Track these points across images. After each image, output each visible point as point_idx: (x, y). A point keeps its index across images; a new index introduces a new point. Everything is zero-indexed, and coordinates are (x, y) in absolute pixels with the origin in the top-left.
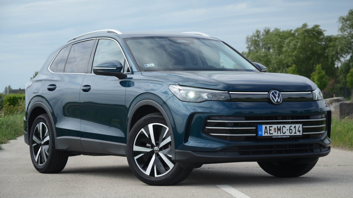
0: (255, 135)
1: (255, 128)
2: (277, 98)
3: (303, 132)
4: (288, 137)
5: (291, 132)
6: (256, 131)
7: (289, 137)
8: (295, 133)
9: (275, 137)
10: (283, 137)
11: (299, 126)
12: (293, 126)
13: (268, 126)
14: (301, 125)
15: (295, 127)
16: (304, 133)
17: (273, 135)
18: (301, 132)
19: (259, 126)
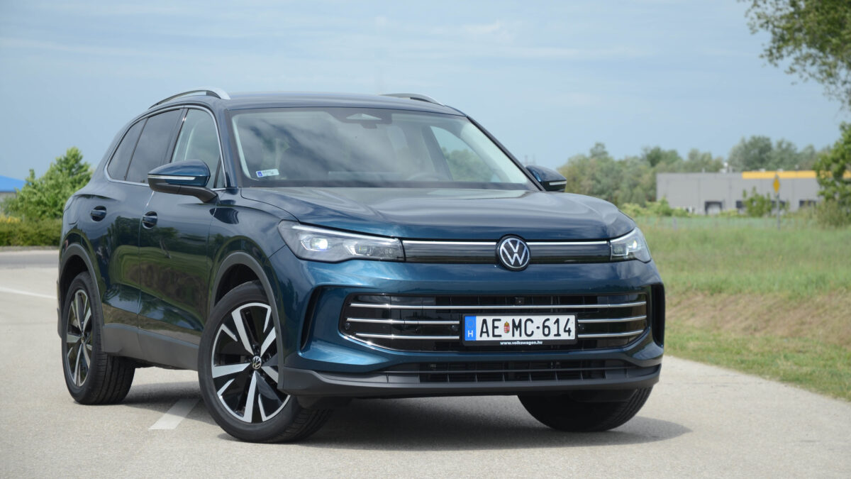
0: (458, 337)
1: (458, 322)
2: (516, 255)
3: (578, 331)
4: (540, 345)
5: (546, 332)
6: (460, 330)
7: (541, 343)
8: (558, 335)
9: (506, 343)
10: (527, 343)
11: (568, 320)
12: (553, 318)
13: (489, 319)
14: (572, 318)
15: (557, 321)
16: (580, 336)
17: (503, 338)
18: (573, 333)
19: (468, 319)
